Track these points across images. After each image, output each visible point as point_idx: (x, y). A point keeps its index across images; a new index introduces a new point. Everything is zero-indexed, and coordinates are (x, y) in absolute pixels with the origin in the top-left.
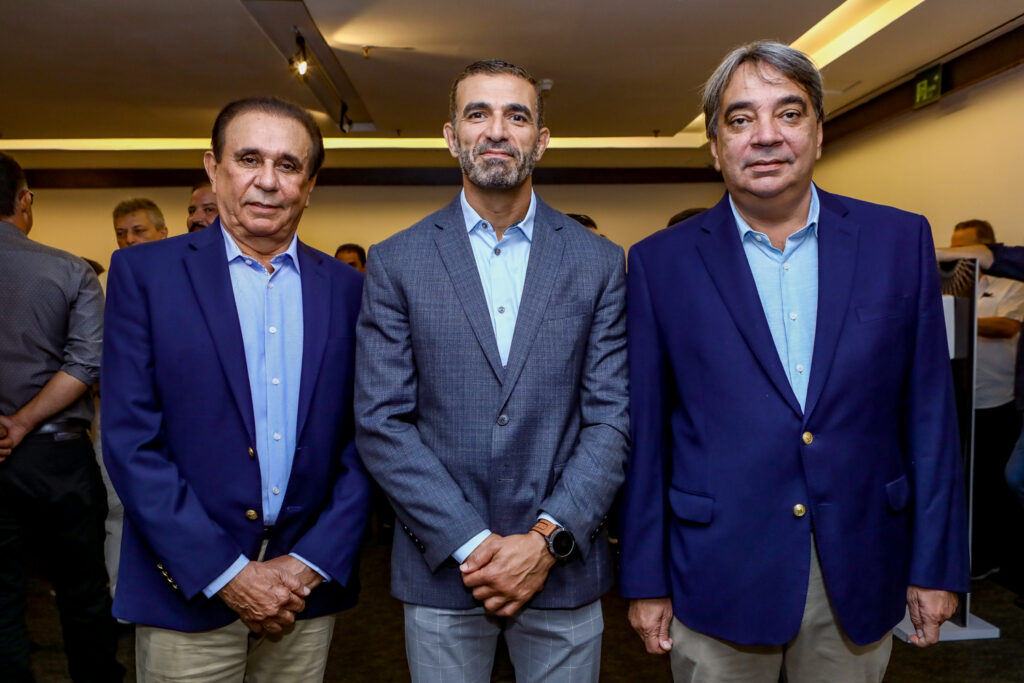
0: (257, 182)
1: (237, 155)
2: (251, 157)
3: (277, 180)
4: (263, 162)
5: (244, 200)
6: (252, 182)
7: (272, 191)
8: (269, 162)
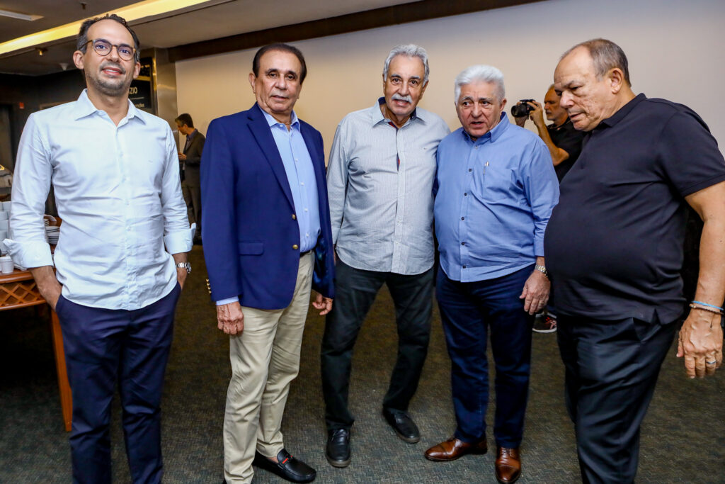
0: (277, 85)
1: (266, 72)
2: (273, 73)
3: (286, 85)
4: (279, 76)
5: (270, 95)
6: (274, 86)
7: (285, 89)
8: (282, 75)
